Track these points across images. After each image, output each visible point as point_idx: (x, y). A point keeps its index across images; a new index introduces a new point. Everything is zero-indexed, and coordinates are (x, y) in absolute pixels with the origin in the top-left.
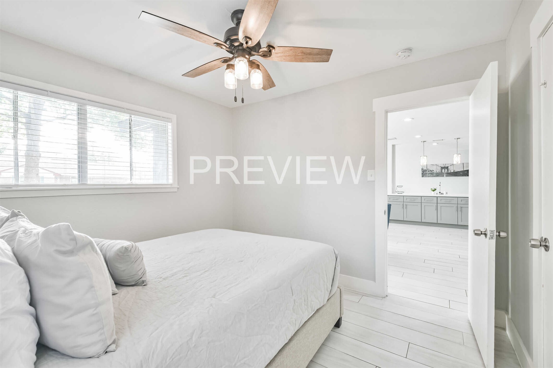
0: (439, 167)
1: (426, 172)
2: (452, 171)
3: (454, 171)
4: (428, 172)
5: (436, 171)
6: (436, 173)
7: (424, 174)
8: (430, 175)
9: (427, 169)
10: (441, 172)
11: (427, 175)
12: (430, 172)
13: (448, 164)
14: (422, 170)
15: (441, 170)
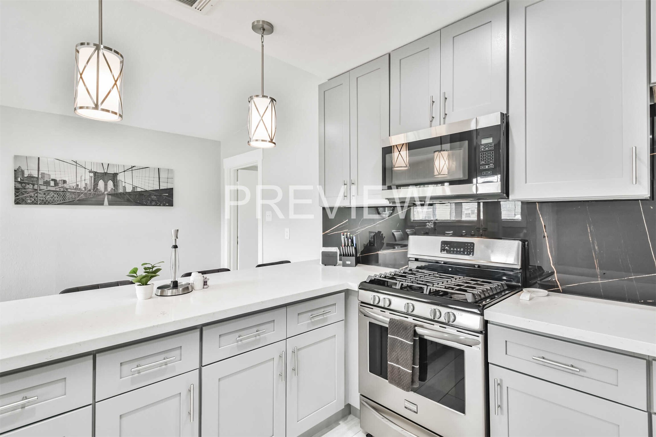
0: (87, 171)
1: (36, 187)
2: (129, 189)
3: (134, 188)
4: (42, 187)
5: (74, 185)
6: (73, 191)
7: (26, 192)
8: (52, 198)
9: (40, 173)
10: (93, 188)
11: (37, 196)
12: (51, 185)
13: (115, 166)
14: (16, 178)
15: (93, 184)
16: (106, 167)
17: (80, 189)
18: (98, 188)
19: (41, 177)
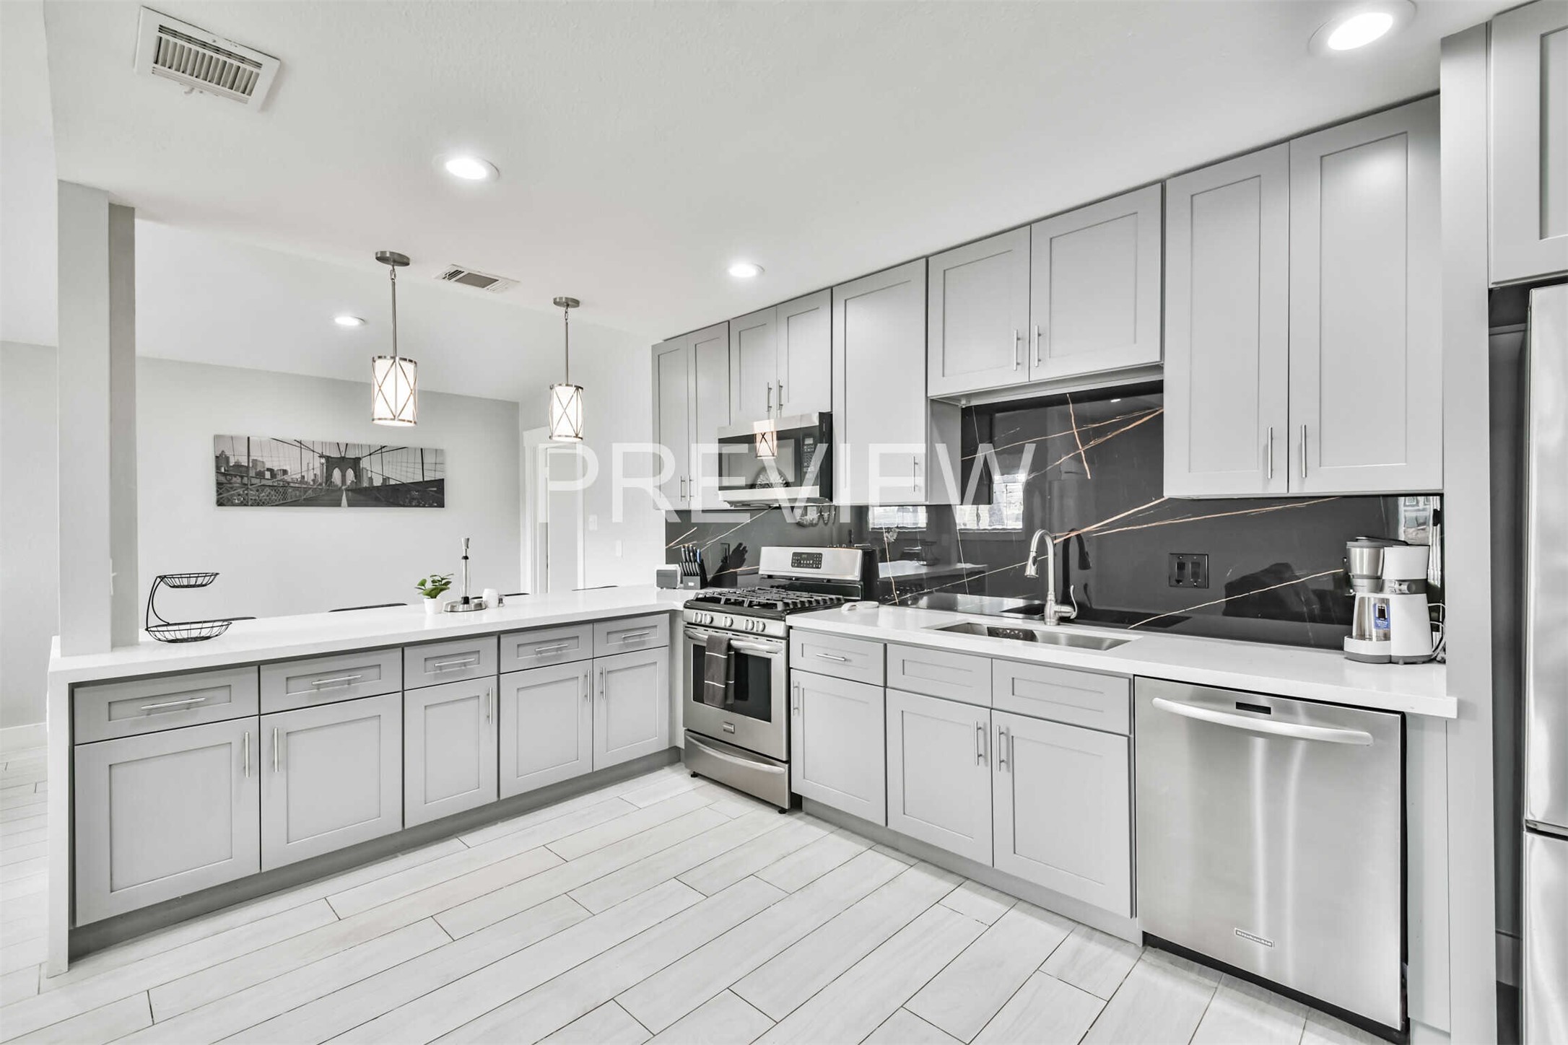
0: (316, 455)
1: (245, 480)
2: (378, 482)
3: (384, 480)
4: (254, 481)
5: (299, 476)
6: (297, 485)
7: (232, 488)
8: (268, 496)
9: (251, 461)
10: (324, 481)
11: (247, 494)
12: (266, 477)
13: (357, 447)
14: (218, 468)
15: (325, 474)
16: (343, 449)
17: (307, 482)
18: (333, 480)
19: (253, 466)
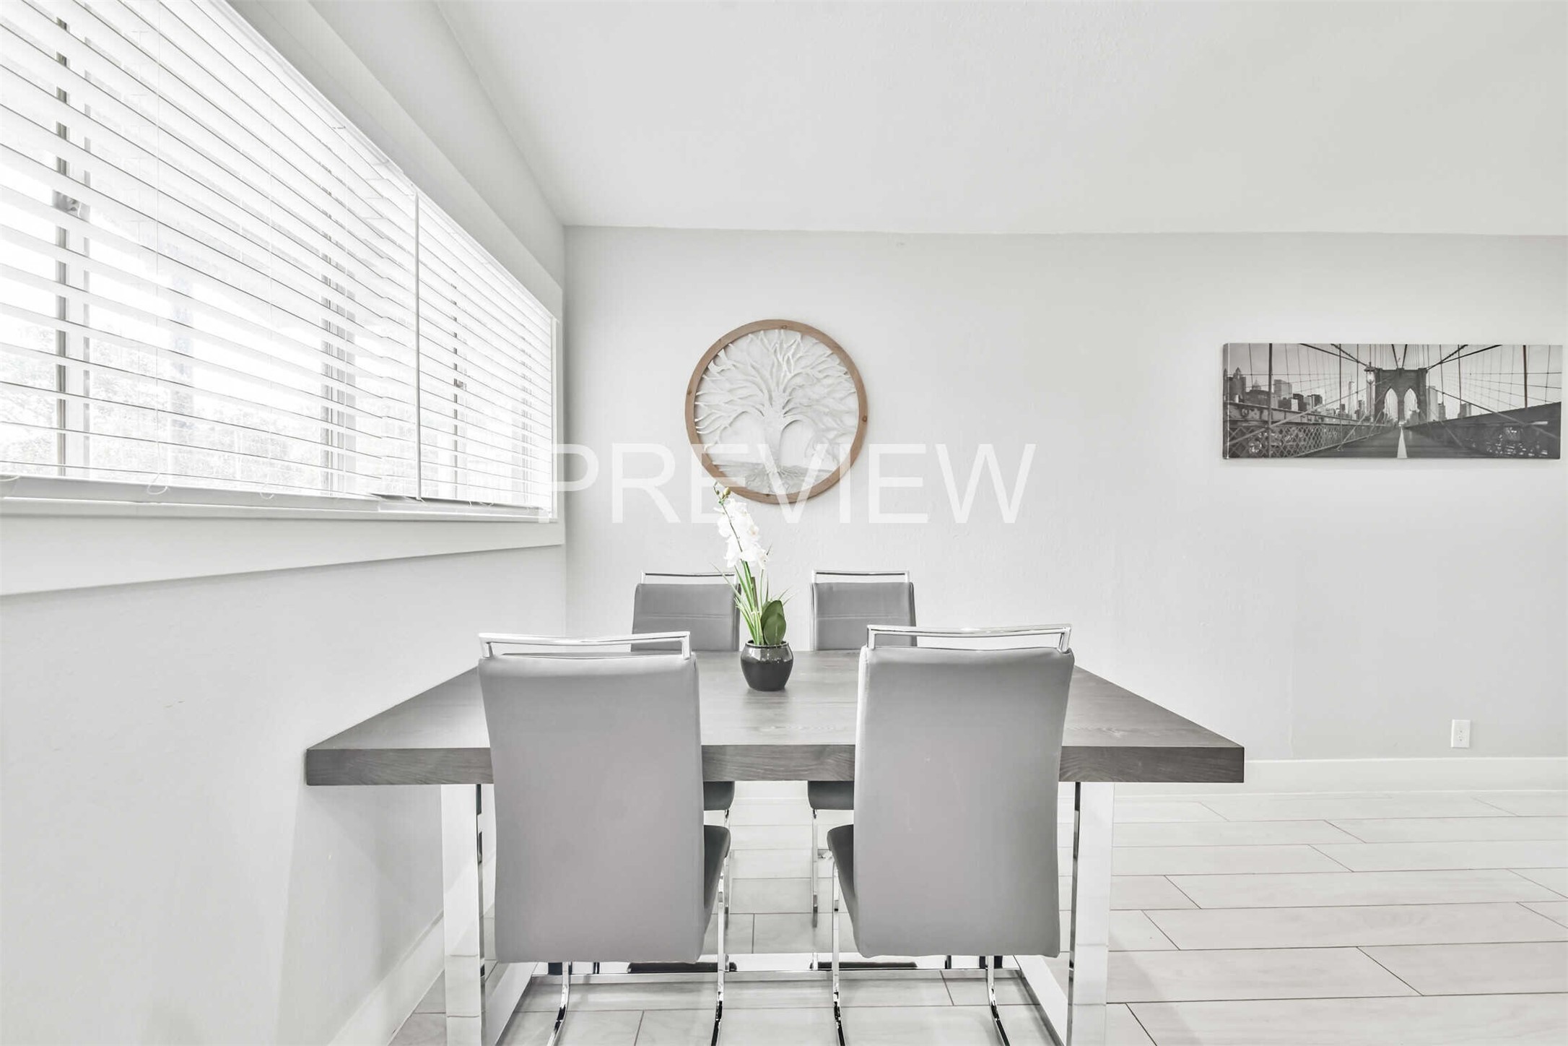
0: (1362, 368)
1: (1265, 415)
2: (1452, 412)
3: (1463, 407)
4: (1278, 416)
5: (1336, 406)
6: (1334, 421)
7: (1248, 428)
8: (1294, 440)
9: (1273, 383)
10: (1373, 413)
11: (1267, 438)
12: (1293, 410)
13: (1421, 349)
14: (1229, 396)
15: (1374, 402)
16: (1400, 354)
17: (1347, 415)
18: (1384, 410)
19: (1275, 391)
